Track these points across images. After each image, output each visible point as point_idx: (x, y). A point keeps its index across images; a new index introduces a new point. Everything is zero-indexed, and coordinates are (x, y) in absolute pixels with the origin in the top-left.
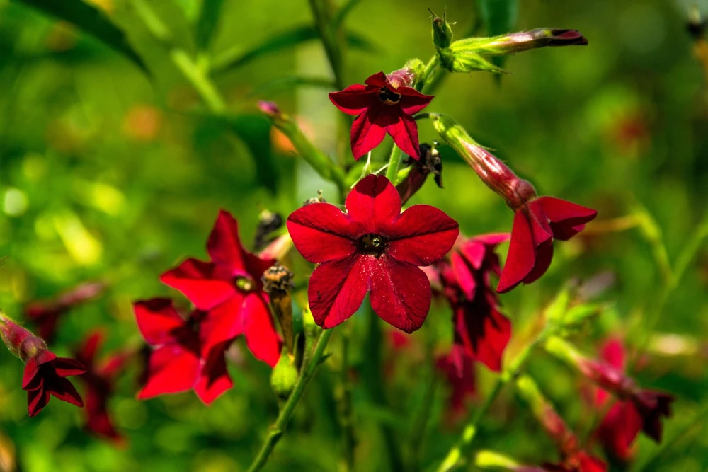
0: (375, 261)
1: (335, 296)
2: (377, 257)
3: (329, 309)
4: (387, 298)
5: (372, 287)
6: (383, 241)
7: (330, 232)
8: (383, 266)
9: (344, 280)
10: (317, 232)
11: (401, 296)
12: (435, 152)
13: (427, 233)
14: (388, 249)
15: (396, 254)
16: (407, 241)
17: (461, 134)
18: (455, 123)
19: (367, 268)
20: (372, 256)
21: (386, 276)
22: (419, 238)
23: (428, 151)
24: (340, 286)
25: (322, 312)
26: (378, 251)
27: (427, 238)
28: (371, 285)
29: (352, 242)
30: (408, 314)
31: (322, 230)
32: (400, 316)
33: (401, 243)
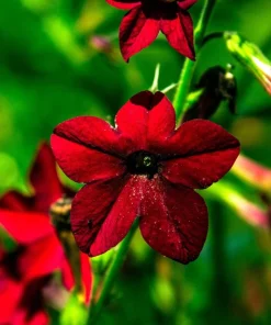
0: (147, 183)
1: (103, 220)
2: (150, 178)
3: (95, 235)
4: (159, 225)
5: (142, 212)
6: (155, 161)
7: (98, 149)
8: (155, 189)
9: (112, 203)
10: (84, 148)
11: (176, 222)
12: (229, 76)
13: (205, 151)
14: (160, 170)
15: (169, 175)
16: (182, 161)
17: (255, 53)
18: (249, 41)
19: (137, 190)
20: (144, 177)
21: (159, 200)
22: (196, 157)
23: (221, 74)
24: (108, 209)
25: (87, 237)
26: (150, 172)
27: (204, 158)
28: (141, 209)
29: (121, 162)
30: (183, 243)
31: (89, 146)
32: (173, 245)
33: (176, 164)
